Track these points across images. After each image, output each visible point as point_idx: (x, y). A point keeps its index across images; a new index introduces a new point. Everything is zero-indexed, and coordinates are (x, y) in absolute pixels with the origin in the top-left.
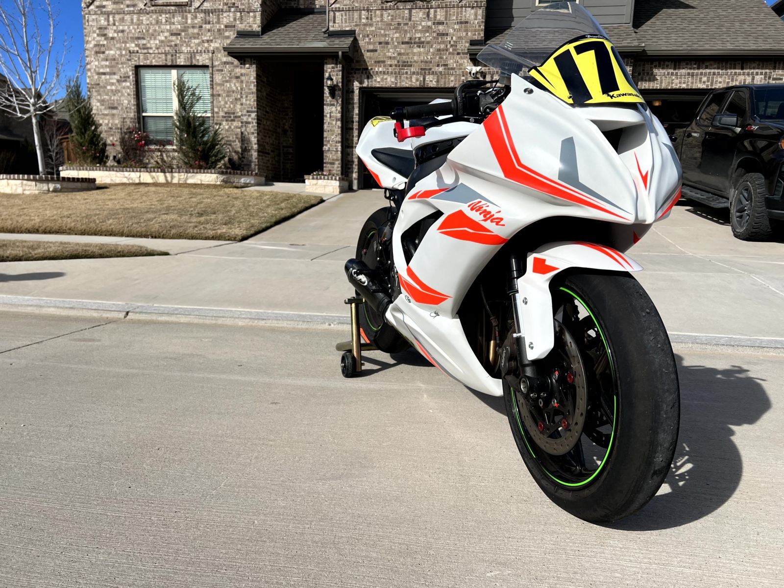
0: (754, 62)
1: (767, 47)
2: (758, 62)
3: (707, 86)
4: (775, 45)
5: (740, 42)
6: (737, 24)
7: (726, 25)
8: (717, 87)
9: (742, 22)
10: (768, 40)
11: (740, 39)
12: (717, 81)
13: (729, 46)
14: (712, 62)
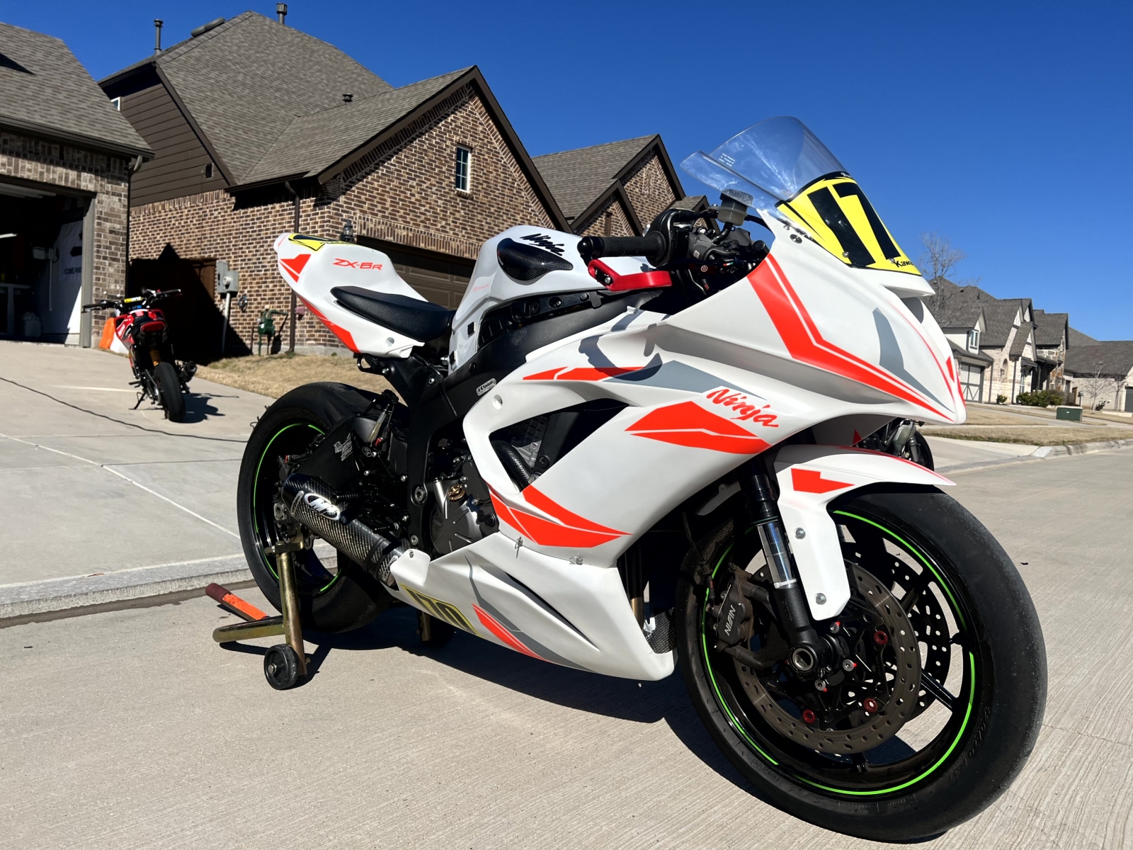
0: (79, 152)
1: (96, 134)
2: (83, 153)
3: (9, 171)
4: (108, 134)
5: (55, 117)
6: (49, 91)
7: (31, 87)
8: (25, 177)
9: (56, 89)
10: (96, 125)
11: (54, 112)
12: (23, 167)
13: (38, 119)
14: (13, 137)
